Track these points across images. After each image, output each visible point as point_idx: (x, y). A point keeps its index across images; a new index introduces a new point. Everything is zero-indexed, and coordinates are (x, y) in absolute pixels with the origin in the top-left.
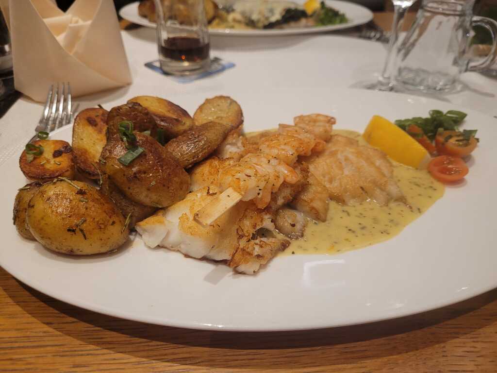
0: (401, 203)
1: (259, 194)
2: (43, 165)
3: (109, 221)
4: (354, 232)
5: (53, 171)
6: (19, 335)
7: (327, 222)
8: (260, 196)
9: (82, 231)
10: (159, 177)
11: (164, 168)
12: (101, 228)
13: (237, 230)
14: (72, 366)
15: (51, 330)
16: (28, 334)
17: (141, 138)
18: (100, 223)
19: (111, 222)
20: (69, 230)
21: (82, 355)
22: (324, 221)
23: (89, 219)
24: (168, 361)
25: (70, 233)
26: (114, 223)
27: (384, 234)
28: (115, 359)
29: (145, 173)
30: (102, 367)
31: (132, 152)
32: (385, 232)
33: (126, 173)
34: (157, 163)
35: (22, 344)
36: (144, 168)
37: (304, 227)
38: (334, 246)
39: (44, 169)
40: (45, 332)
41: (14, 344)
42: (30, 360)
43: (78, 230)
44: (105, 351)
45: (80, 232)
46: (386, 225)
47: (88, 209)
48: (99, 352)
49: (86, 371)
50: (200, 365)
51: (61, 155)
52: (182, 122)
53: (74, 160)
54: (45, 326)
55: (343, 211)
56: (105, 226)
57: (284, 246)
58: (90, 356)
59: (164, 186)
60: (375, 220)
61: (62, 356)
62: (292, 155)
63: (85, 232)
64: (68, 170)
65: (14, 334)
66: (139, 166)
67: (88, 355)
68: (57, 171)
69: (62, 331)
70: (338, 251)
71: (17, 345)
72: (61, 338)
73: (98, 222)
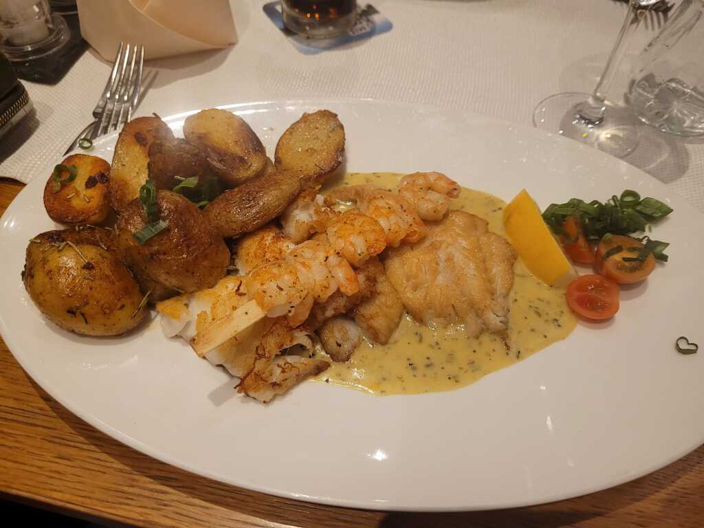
0: (498, 339)
1: (290, 311)
2: (69, 200)
3: (116, 305)
4: (414, 369)
5: (78, 212)
6: (16, 406)
7: (387, 346)
8: (290, 315)
9: (83, 315)
10: (182, 261)
11: (190, 249)
12: (105, 313)
13: (257, 348)
14: (56, 456)
15: (47, 407)
16: (25, 407)
17: (169, 205)
18: (105, 306)
19: (119, 306)
20: (69, 312)
21: (70, 446)
22: (384, 343)
23: (91, 302)
24: (150, 477)
25: (69, 314)
26: (123, 306)
27: (453, 381)
28: (99, 459)
29: (165, 254)
30: (84, 465)
31: (150, 228)
32: (455, 379)
33: (141, 252)
34: (183, 242)
35: (15, 418)
36: (163, 248)
37: (355, 348)
38: (381, 383)
39: (69, 206)
40: (41, 409)
41: (8, 414)
42: (20, 439)
43: (78, 313)
44: (92, 448)
45: (80, 316)
46: (461, 368)
47: (94, 290)
48: (85, 447)
49: (68, 466)
50: (179, 491)
51: (94, 186)
52: (247, 163)
53: (107, 197)
54: (42, 401)
55: (417, 334)
56: (112, 311)
57: (319, 370)
58: (76, 449)
59: (188, 271)
60: (451, 357)
61: (50, 442)
62: (360, 255)
63: (86, 316)
64: (95, 214)
65: (11, 403)
66: (158, 245)
67: (75, 447)
68: (83, 213)
69: (56, 413)
70: (382, 392)
71: (11, 417)
72: (55, 420)
73: (103, 305)
